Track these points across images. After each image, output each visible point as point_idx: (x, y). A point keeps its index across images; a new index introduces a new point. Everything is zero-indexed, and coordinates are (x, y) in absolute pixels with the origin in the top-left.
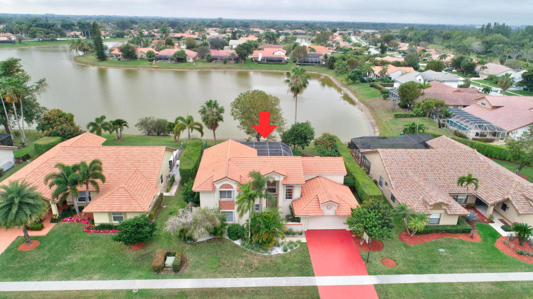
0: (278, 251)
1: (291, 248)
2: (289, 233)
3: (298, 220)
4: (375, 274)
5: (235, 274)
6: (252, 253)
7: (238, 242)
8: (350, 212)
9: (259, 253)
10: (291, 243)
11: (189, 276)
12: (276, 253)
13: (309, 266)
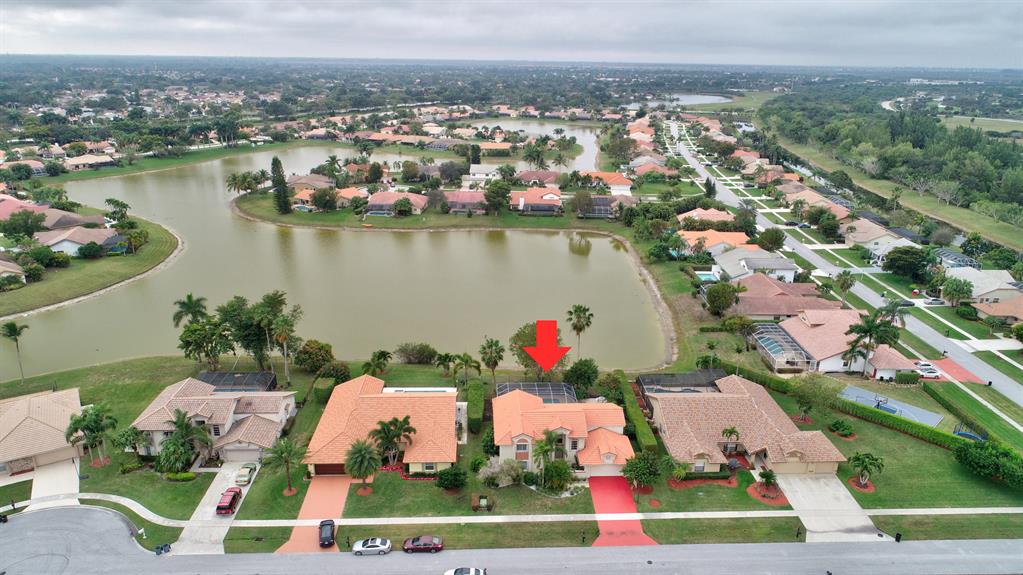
0: (566, 495)
1: (576, 493)
2: (576, 480)
3: (582, 468)
4: (642, 512)
5: (534, 512)
6: (546, 497)
7: (533, 488)
8: (625, 463)
9: (551, 497)
10: (577, 488)
11: (500, 514)
12: (565, 497)
13: (591, 506)
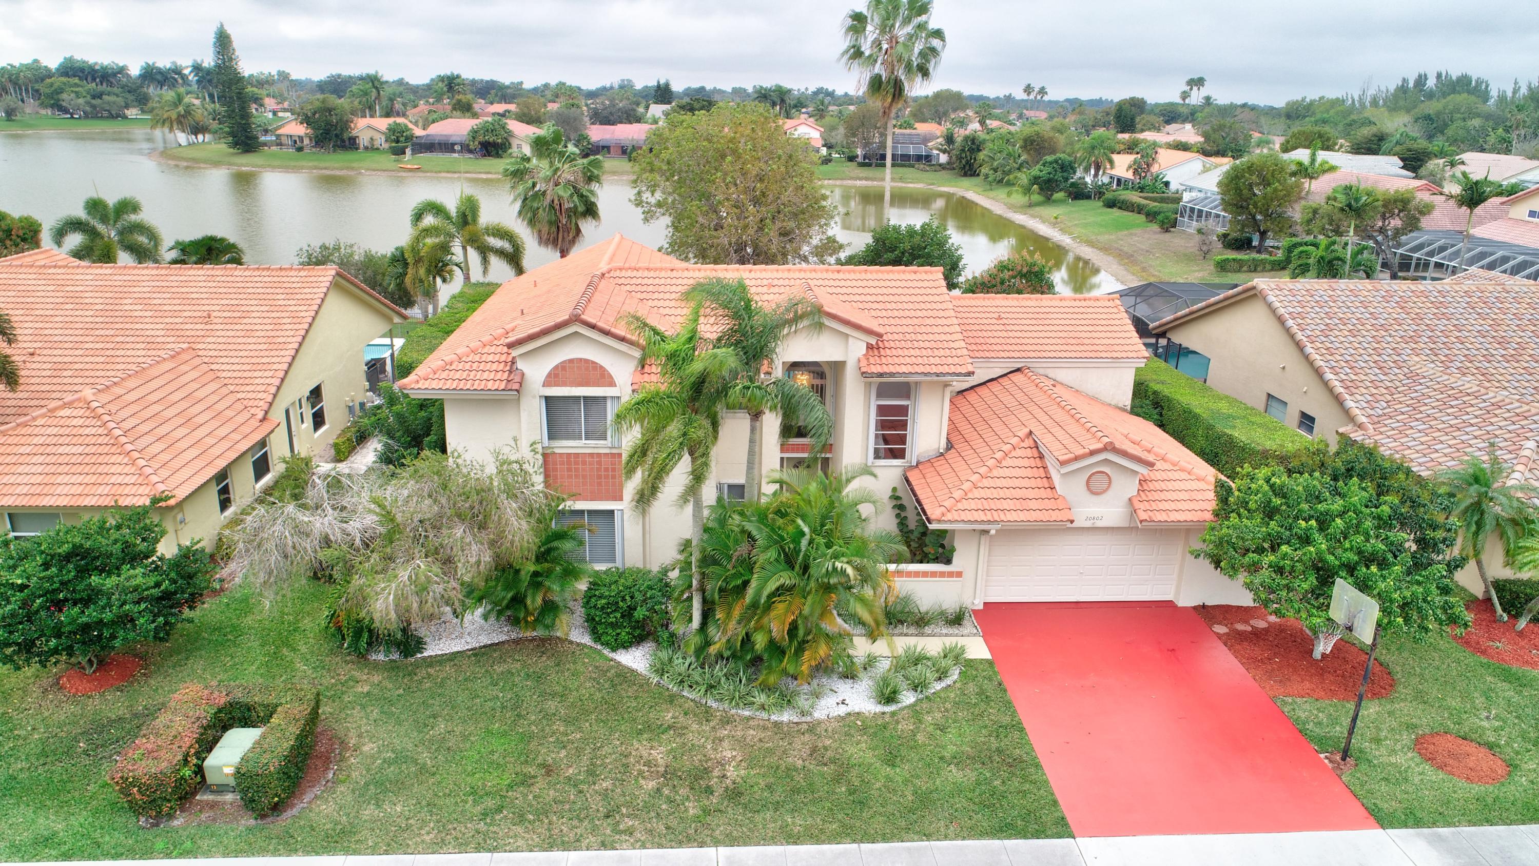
0: (851, 699)
1: (915, 689)
5: (607, 825)
6: (708, 711)
7: (636, 659)
9: (747, 713)
12: (842, 710)
13: (1025, 779)
